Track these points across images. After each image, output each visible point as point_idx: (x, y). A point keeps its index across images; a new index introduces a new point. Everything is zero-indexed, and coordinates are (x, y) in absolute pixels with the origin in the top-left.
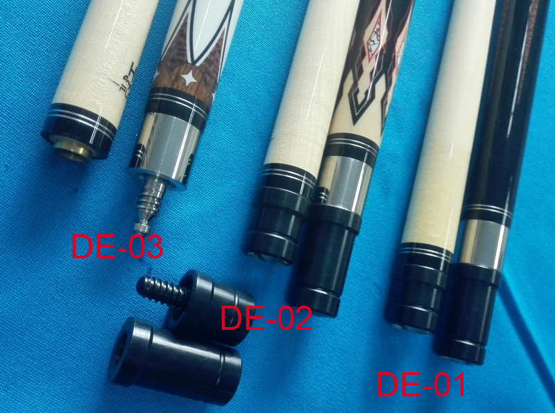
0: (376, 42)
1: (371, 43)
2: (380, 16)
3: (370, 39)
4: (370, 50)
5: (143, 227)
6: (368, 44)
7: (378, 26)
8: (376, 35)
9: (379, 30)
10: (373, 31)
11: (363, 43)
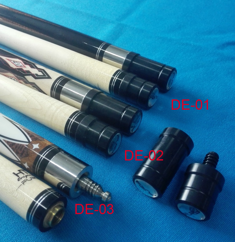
0: (19, 63)
1: (18, 65)
2: (8, 60)
3: (16, 65)
4: (21, 66)
5: (105, 195)
6: (18, 66)
7: (12, 61)
8: (16, 63)
9: (14, 61)
10: (13, 63)
11: (16, 69)
